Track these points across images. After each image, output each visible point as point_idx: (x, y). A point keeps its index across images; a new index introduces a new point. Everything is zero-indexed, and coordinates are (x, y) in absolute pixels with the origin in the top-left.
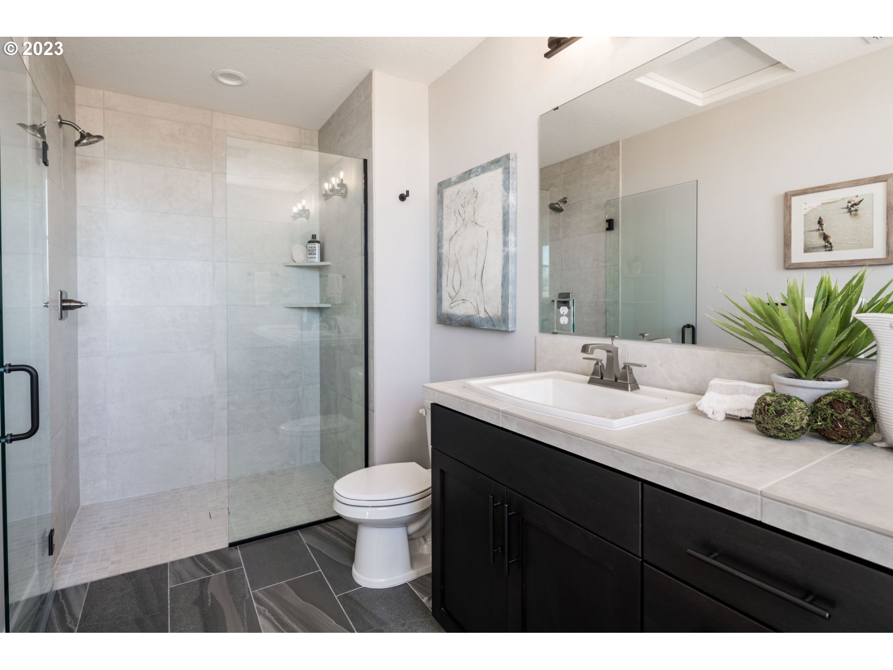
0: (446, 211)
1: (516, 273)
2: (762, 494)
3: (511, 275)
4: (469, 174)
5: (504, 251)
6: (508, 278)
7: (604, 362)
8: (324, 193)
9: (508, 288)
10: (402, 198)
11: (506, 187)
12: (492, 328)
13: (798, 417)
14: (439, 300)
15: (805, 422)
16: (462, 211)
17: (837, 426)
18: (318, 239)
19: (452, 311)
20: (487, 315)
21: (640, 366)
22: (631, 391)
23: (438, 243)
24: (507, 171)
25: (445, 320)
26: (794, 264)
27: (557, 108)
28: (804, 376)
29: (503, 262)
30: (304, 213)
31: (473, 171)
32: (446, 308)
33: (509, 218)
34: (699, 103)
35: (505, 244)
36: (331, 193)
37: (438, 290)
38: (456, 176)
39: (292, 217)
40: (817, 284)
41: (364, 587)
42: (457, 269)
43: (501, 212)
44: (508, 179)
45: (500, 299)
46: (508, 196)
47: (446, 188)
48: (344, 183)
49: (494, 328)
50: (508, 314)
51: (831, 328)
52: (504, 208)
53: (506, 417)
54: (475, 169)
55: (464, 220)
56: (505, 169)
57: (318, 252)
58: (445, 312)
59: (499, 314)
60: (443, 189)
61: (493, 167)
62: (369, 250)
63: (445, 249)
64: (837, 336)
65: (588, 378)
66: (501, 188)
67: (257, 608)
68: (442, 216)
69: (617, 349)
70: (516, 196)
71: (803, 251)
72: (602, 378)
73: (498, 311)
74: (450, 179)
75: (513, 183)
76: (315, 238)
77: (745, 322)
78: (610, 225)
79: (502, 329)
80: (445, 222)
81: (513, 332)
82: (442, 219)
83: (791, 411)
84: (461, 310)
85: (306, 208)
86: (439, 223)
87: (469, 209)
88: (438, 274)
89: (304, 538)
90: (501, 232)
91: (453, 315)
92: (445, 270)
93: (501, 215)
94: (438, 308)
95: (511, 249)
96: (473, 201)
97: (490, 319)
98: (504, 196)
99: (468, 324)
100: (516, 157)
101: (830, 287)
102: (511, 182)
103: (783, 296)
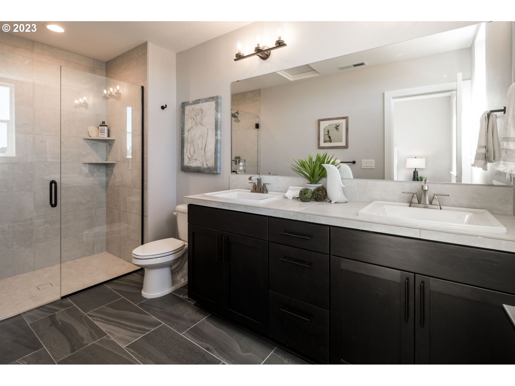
0: (186, 117)
1: (221, 148)
2: (297, 212)
3: (219, 149)
4: (199, 101)
5: (215, 138)
6: (218, 150)
7: (256, 184)
8: (103, 95)
9: (217, 155)
10: (163, 108)
11: (217, 110)
12: (210, 172)
13: (309, 195)
14: (182, 160)
15: (311, 196)
16: (195, 118)
17: (318, 196)
18: (106, 124)
19: (189, 165)
20: (207, 166)
21: (268, 184)
22: (266, 193)
23: (182, 132)
24: (217, 104)
25: (185, 169)
26: (321, 147)
27: (239, 81)
28: (312, 183)
29: (215, 143)
30: (85, 105)
31: (201, 100)
32: (186, 163)
33: (218, 124)
34: (291, 80)
35: (216, 135)
36: (109, 97)
37: (181, 155)
38: (192, 101)
39: (74, 106)
40: (316, 155)
41: (150, 299)
42: (192, 145)
43: (214, 120)
44: (218, 107)
45: (214, 159)
46: (218, 114)
47: (186, 106)
48: (119, 92)
49: (211, 172)
50: (217, 165)
51: (317, 169)
52: (215, 119)
53: (223, 204)
54: (202, 100)
55: (196, 122)
56: (216, 102)
57: (106, 131)
58: (185, 165)
59: (213, 166)
60: (184, 106)
61: (210, 100)
62: (145, 134)
63: (186, 134)
64: (319, 171)
65: (250, 191)
66: (214, 110)
67: (92, 319)
68: (184, 119)
69: (261, 179)
70: (221, 114)
71: (323, 142)
72: (256, 190)
73: (213, 165)
74: (189, 102)
75: (220, 109)
76: (104, 123)
77: (297, 167)
78: (257, 126)
79: (214, 173)
80: (186, 122)
81: (219, 174)
82: (184, 120)
83: (308, 193)
84: (194, 164)
85: (86, 102)
86: (182, 122)
87: (199, 117)
88: (181, 146)
89: (109, 287)
90: (214, 130)
91: (190, 167)
92: (186, 145)
93: (214, 122)
94: (181, 163)
95: (219, 137)
96: (200, 114)
97: (209, 168)
98: (216, 114)
99: (198, 171)
100: (221, 98)
101: (319, 156)
102: (219, 108)
103: (311, 159)
